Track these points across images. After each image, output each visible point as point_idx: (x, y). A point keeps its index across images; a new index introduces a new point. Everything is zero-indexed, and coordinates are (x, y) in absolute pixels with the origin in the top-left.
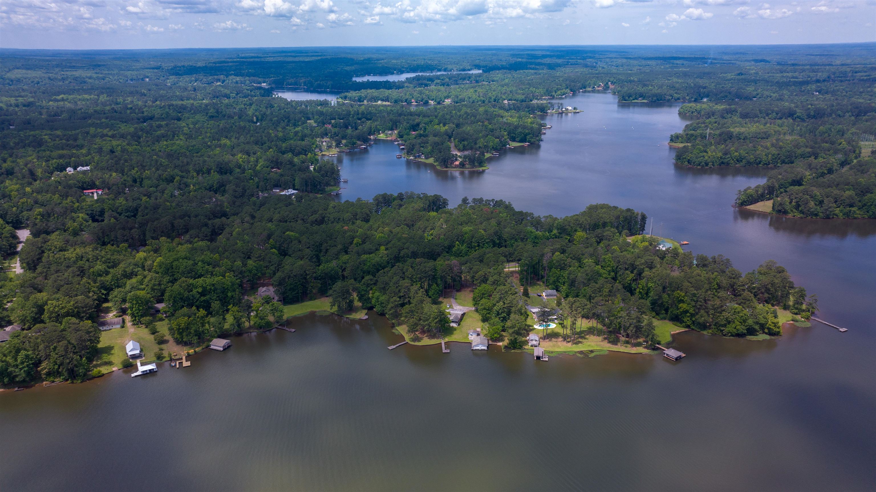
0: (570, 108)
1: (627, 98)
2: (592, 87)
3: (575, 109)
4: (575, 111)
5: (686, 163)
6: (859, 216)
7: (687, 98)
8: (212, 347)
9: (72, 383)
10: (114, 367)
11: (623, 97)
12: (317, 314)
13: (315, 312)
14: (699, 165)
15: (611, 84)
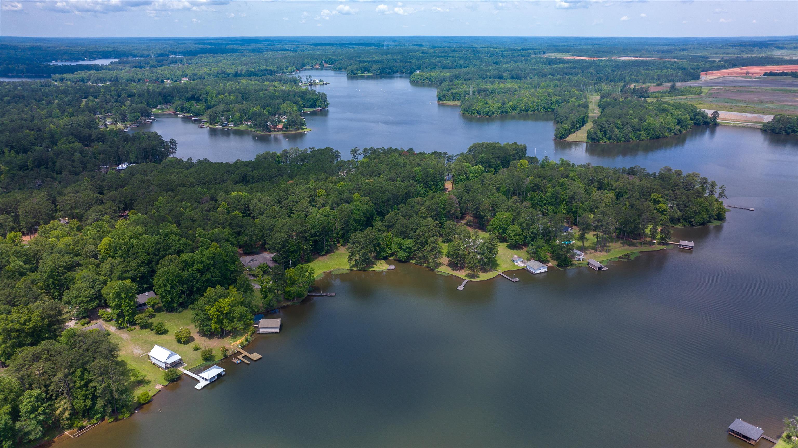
0: (317, 81)
1: (356, 72)
2: (310, 65)
3: (320, 81)
4: (321, 83)
5: (476, 114)
6: (645, 138)
7: (404, 70)
8: (261, 331)
9: (117, 420)
10: (155, 385)
11: (352, 71)
12: (333, 273)
13: (331, 272)
14: (487, 114)
15: (325, 62)
